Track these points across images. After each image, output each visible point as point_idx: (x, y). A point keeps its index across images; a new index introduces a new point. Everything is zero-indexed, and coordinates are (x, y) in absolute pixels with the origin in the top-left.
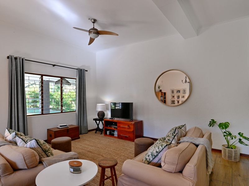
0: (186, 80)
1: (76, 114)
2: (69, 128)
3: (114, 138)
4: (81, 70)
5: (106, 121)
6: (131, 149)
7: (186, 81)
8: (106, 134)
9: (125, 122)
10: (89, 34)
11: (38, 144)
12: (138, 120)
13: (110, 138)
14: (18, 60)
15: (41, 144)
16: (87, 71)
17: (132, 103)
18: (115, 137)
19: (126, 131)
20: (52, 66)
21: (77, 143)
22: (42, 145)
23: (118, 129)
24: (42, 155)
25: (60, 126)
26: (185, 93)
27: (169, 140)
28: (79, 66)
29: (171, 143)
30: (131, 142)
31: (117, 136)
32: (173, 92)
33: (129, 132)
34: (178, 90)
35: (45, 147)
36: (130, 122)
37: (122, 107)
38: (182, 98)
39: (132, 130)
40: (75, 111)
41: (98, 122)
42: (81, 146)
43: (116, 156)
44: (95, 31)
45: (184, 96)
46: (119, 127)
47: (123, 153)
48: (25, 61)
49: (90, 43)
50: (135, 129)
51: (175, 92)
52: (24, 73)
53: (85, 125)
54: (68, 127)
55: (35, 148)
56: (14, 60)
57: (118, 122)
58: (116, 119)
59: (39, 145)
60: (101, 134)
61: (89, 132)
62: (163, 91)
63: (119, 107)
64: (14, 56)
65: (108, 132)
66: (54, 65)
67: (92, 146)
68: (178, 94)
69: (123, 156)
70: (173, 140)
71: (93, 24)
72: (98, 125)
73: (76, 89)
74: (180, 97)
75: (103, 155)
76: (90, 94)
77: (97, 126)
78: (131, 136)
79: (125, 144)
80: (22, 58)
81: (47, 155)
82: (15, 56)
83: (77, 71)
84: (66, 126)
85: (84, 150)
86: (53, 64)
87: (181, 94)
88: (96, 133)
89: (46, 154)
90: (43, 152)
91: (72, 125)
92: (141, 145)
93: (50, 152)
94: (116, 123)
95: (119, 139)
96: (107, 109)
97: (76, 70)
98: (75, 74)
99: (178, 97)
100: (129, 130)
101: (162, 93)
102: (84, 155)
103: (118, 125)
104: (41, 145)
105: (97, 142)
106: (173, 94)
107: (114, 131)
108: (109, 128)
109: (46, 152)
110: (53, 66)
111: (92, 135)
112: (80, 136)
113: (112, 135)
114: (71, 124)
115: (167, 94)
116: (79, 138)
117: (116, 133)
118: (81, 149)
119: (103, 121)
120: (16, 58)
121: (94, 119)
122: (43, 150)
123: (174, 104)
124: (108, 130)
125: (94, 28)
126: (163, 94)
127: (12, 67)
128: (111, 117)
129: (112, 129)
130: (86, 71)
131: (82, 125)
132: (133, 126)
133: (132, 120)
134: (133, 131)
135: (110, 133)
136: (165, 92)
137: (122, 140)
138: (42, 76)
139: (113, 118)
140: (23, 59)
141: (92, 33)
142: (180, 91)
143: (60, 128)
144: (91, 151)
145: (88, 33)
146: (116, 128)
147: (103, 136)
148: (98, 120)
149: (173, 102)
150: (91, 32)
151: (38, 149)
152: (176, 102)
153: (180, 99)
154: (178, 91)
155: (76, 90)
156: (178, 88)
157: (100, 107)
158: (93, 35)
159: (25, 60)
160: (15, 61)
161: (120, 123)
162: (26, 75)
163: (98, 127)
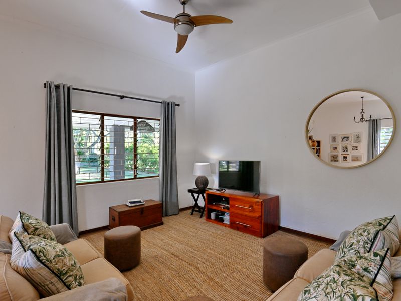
0: (362, 115)
1: (160, 180)
2: (146, 205)
3: (224, 227)
4: (169, 104)
5: (208, 195)
6: (254, 256)
7: (362, 118)
8: (209, 217)
9: (244, 198)
10: (175, 27)
11: (40, 261)
12: (270, 195)
13: (215, 225)
14: (61, 89)
15: (47, 260)
16: (179, 105)
17: (259, 162)
18: (225, 225)
19: (246, 216)
20: (119, 98)
21: (157, 233)
22: (51, 262)
23: (231, 210)
24: (51, 283)
25: (130, 202)
26: (359, 142)
27: (366, 270)
28: (166, 96)
29: (374, 281)
30: (256, 238)
31: (228, 223)
32: (334, 140)
33: (252, 219)
34: (345, 136)
35: (59, 266)
36: (254, 198)
37: (239, 168)
38: (353, 149)
39: (257, 215)
40: (158, 176)
41: (196, 195)
42: (162, 240)
43: (224, 272)
44: (186, 18)
45: (357, 147)
46: (233, 206)
47: (239, 264)
48: (72, 91)
49: (179, 49)
50: (263, 213)
51: (339, 140)
52: (71, 111)
53: (174, 200)
54: (144, 204)
55: (33, 270)
56: (53, 90)
57: (231, 198)
58: (228, 192)
59: (43, 264)
60: (201, 217)
61: (180, 213)
62: (315, 139)
63: (234, 168)
64: (53, 82)
65: (213, 215)
66: (122, 97)
67: (181, 242)
68: (345, 143)
69: (239, 271)
70: (381, 271)
71: (182, 6)
72: (196, 201)
73: (160, 137)
74: (349, 149)
75: (200, 266)
76: (182, 146)
77: (194, 202)
78: (257, 226)
79: (243, 241)
80: (68, 86)
81: (63, 282)
82: (56, 83)
83: (162, 106)
84: (140, 202)
85: (165, 250)
86: (121, 95)
87: (350, 144)
88: (192, 214)
89: (61, 280)
90: (53, 276)
91: (151, 200)
92: (279, 257)
93: (71, 274)
94: (227, 200)
95: (232, 230)
96: (213, 172)
97: (160, 104)
98: (157, 111)
99: (345, 149)
100: (251, 214)
101: (314, 141)
102: (162, 263)
103: (230, 202)
104: (47, 263)
105: (191, 233)
106: (334, 144)
107: (223, 214)
108: (214, 208)
109: (62, 277)
110: (121, 99)
111: (184, 218)
112: (165, 219)
113: (219, 220)
114: (149, 199)
115: (322, 144)
116: (162, 224)
117: (227, 218)
118: (160, 247)
119: (205, 194)
120: (57, 87)
121: (189, 191)
122: (53, 272)
123: (335, 161)
124: (214, 211)
125: (184, 12)
126: (316, 144)
127: (50, 102)
128: (219, 186)
129: (219, 209)
130: (176, 105)
131: (169, 200)
132: (260, 207)
133: (258, 195)
134: (261, 216)
135: (217, 216)
136: (318, 140)
137: (238, 232)
138: (103, 115)
139: (222, 190)
140: (69, 88)
141: (180, 23)
142: (348, 138)
143: (130, 205)
144: (178, 254)
145: (173, 24)
146: (228, 208)
147: (204, 221)
148: (196, 192)
149: (335, 158)
150: (178, 21)
151: (39, 272)
152: (341, 158)
153: (349, 152)
154: (345, 138)
155: (160, 139)
156: (346, 133)
157: (199, 170)
158: (182, 28)
159: (73, 89)
160: (56, 92)
161: (235, 199)
162: (73, 114)
163: (196, 203)
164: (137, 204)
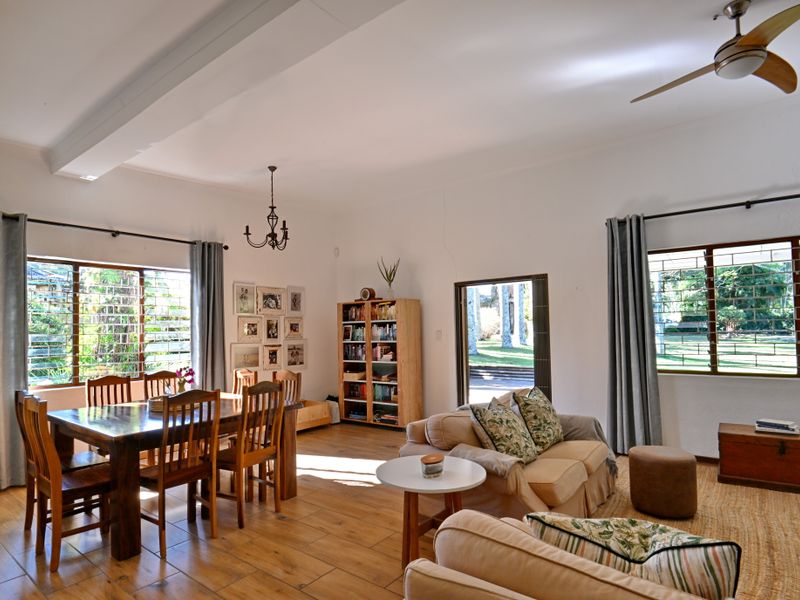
14: (628, 224)
20: (743, 207)
22: (486, 423)
25: (758, 422)
35: (493, 430)
48: (643, 223)
52: (645, 254)
56: (616, 229)
84: (787, 428)
90: (486, 434)
104: (482, 422)
109: (494, 440)
110: (748, 207)
127: (612, 247)
138: (710, 249)
140: (638, 220)
143: (757, 429)
159: (648, 218)
160: (622, 230)
162: (650, 258)
164: (777, 430)
